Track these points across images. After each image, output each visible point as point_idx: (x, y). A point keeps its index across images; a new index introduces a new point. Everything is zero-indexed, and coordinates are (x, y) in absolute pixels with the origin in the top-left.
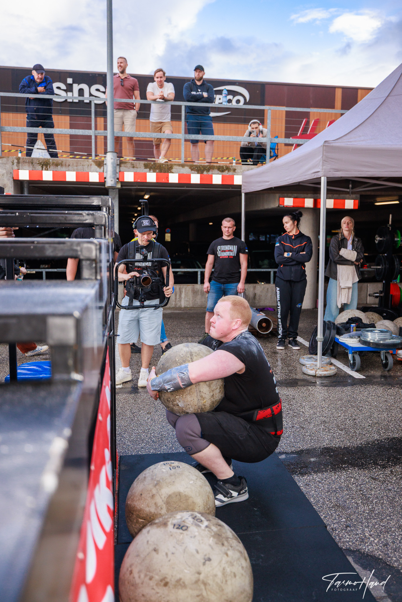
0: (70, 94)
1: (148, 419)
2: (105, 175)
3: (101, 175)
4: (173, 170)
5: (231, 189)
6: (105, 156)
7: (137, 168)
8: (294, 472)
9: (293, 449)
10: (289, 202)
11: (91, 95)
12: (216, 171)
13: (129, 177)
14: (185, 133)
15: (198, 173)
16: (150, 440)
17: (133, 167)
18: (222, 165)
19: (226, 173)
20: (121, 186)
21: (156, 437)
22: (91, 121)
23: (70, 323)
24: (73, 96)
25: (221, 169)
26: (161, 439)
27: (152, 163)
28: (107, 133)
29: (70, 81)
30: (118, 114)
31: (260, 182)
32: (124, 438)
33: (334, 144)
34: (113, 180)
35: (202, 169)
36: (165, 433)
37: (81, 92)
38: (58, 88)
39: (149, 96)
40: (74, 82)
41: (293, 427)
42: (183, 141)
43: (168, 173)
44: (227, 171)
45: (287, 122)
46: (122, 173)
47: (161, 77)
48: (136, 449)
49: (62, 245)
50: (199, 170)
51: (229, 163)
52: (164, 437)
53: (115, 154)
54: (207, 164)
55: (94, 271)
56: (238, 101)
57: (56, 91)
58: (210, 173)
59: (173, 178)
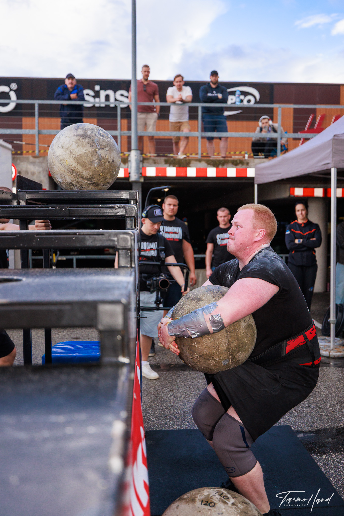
0: (97, 100)
1: (171, 396)
2: (129, 171)
3: (126, 171)
4: (191, 165)
5: (244, 181)
6: (129, 153)
7: (158, 163)
8: (312, 451)
9: (311, 428)
10: (299, 192)
11: (116, 100)
12: (230, 164)
13: (151, 172)
14: (202, 131)
15: (214, 167)
16: (173, 416)
17: (155, 163)
18: (235, 159)
19: (240, 167)
20: (145, 180)
21: (179, 413)
22: (117, 123)
23: (119, 309)
24: (101, 102)
25: (235, 163)
26: (184, 416)
27: (172, 159)
28: (131, 133)
29: (97, 88)
30: (141, 116)
31: (272, 174)
32: (149, 413)
33: (343, 137)
34: (137, 175)
35: (218, 163)
36: (187, 410)
37: (107, 97)
38: (88, 95)
39: (169, 99)
40: (101, 89)
41: (309, 406)
42: (200, 139)
43: (186, 167)
44: (240, 165)
45: (295, 118)
46: (144, 168)
47: (180, 82)
48: (160, 425)
49: (100, 236)
50: (215, 164)
51: (241, 157)
52: (187, 413)
53: (139, 152)
54: (222, 159)
55: (129, 259)
56: (249, 101)
57: (87, 98)
58: (225, 167)
59: (191, 172)
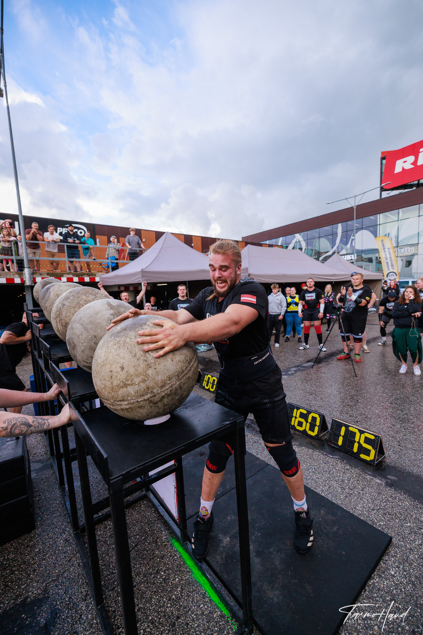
2: (24, 279)
3: (21, 279)
4: (64, 276)
7: (43, 275)
13: (38, 280)
20: (34, 284)
25: (88, 275)
31: (110, 282)
33: (146, 270)
42: (67, 262)
43: (60, 277)
46: (34, 278)
47: (52, 230)
58: (83, 277)
59: (64, 280)
